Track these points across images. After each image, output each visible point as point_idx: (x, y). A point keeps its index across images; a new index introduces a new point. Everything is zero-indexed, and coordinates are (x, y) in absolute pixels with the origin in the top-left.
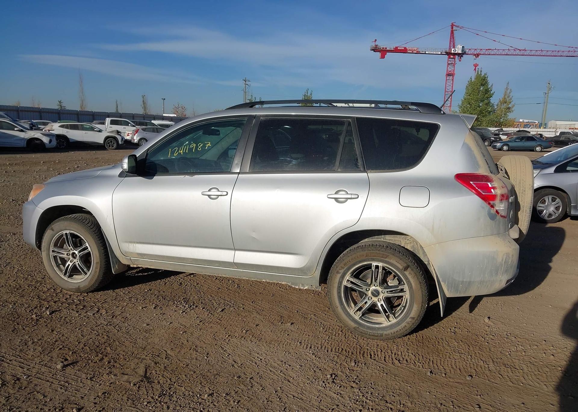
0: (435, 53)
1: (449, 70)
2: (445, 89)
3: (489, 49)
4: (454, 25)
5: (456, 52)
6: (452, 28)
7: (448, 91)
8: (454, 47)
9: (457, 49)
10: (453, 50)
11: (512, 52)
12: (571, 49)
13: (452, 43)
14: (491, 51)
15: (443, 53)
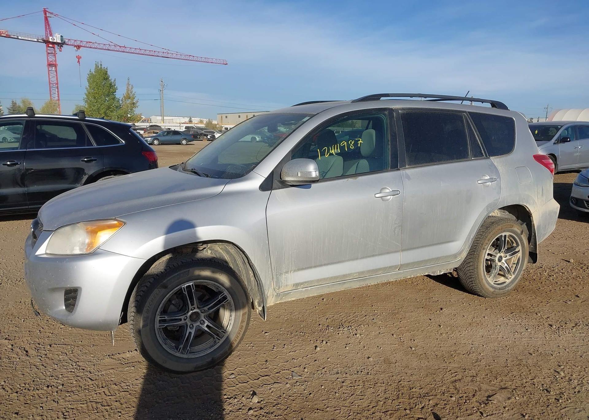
0: (30, 40)
1: (50, 60)
2: (49, 81)
3: (89, 42)
4: (46, 11)
5: (54, 41)
6: (46, 14)
7: (53, 83)
8: (51, 35)
9: (55, 38)
10: (51, 39)
11: (112, 48)
12: (165, 51)
13: (48, 31)
14: (91, 43)
15: (39, 41)
